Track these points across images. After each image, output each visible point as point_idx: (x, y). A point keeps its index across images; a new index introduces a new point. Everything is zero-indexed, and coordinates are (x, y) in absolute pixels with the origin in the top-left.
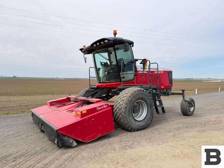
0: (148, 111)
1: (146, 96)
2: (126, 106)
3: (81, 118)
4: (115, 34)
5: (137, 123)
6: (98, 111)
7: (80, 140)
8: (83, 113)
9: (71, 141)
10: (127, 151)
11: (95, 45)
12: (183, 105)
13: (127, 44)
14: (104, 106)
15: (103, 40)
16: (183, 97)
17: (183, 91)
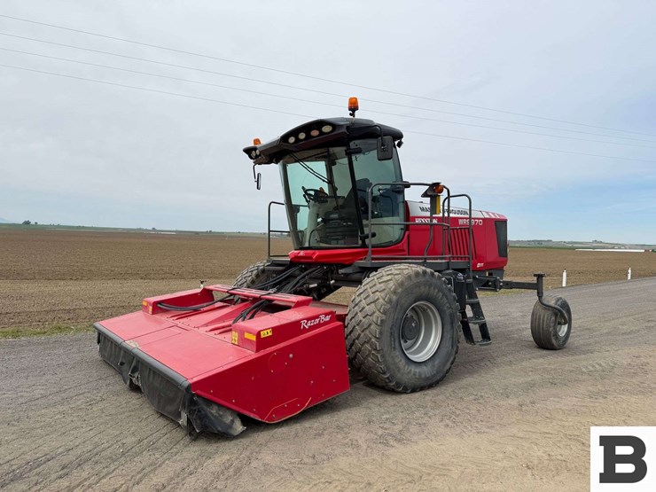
0: (445, 334)
1: (438, 291)
2: (384, 317)
3: (257, 351)
4: (353, 108)
5: (413, 369)
6: (305, 331)
7: (252, 416)
8: (262, 336)
9: (228, 418)
10: (392, 451)
11: (292, 140)
12: (540, 319)
13: (388, 138)
14: (322, 317)
15: (319, 124)
16: (540, 295)
17: (540, 277)
